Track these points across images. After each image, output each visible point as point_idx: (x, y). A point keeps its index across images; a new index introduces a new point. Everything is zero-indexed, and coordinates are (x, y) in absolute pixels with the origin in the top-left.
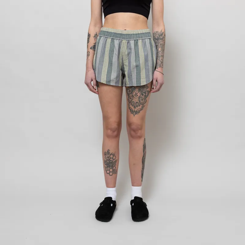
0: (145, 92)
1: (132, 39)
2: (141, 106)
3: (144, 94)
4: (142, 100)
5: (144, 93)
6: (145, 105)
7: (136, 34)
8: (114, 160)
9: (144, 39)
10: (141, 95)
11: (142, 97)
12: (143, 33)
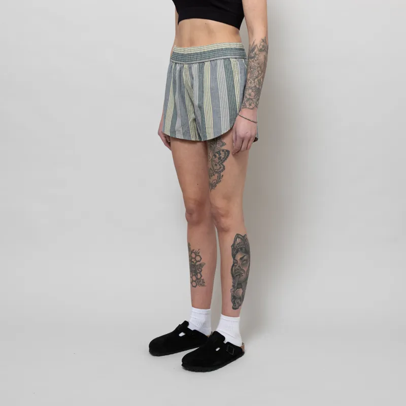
0: (219, 151)
1: (195, 62)
2: (216, 175)
3: (217, 155)
4: (216, 165)
5: (217, 153)
6: (222, 174)
7: (201, 52)
8: (198, 263)
9: (213, 60)
10: (214, 157)
11: (215, 159)
12: (212, 50)
